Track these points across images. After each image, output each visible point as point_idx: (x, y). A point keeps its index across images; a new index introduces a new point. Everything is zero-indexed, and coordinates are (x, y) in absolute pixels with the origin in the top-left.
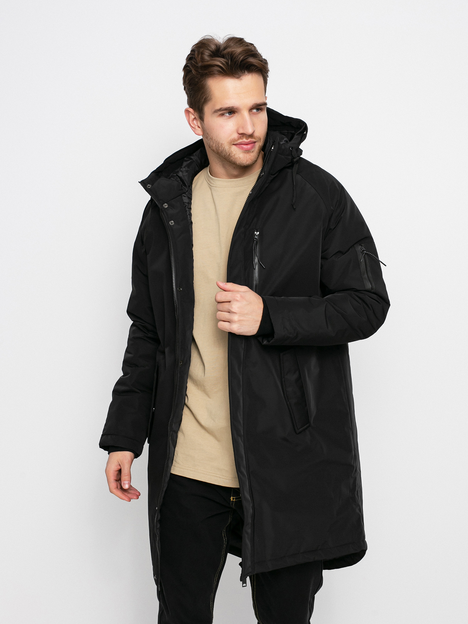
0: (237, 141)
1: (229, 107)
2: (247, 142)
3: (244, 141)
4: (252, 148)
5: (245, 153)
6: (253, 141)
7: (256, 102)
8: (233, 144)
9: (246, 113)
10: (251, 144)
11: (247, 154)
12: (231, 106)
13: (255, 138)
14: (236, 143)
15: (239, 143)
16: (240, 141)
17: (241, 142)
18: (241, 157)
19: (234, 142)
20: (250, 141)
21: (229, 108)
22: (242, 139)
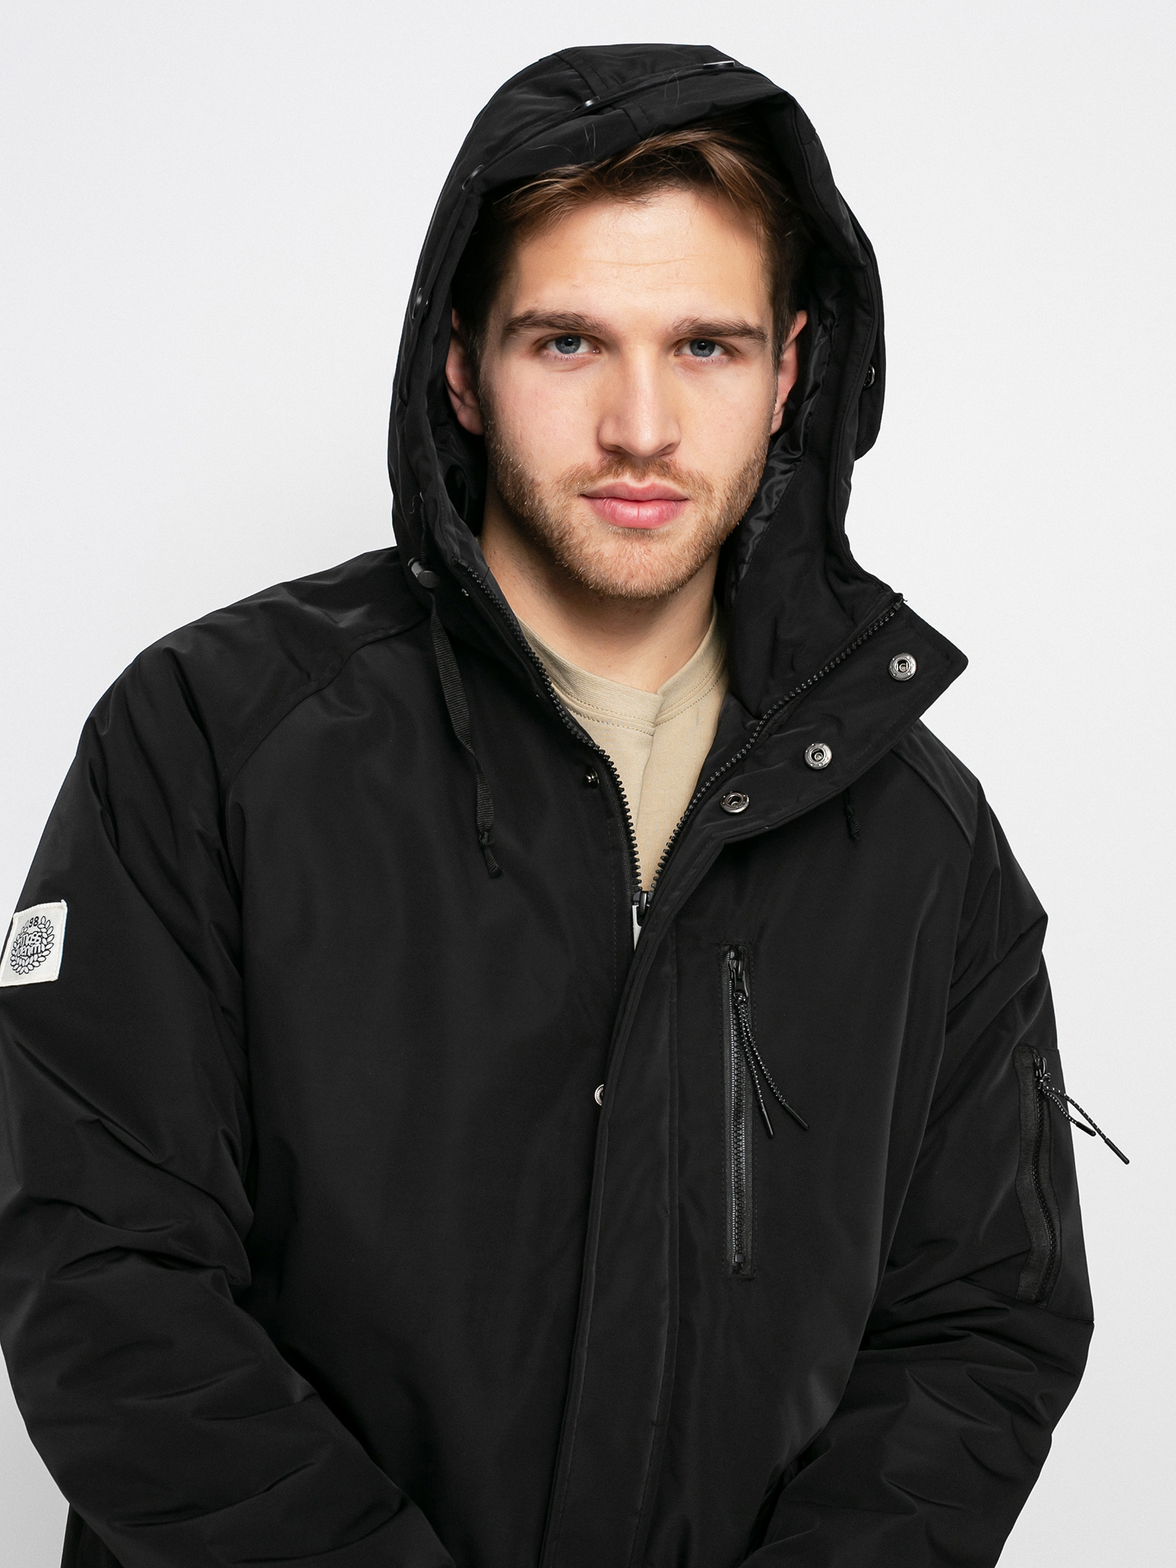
0: (593, 479)
1: (560, 312)
2: (638, 491)
3: (626, 486)
4: (662, 519)
5: (626, 537)
6: (669, 490)
7: (696, 315)
8: (583, 496)
9: (643, 357)
10: (658, 503)
11: (637, 545)
12: (574, 311)
13: (677, 478)
14: (590, 487)
15: (605, 489)
16: (607, 482)
17: (613, 487)
18: (606, 555)
19: (583, 483)
20: (653, 487)
21: (562, 316)
22: (617, 475)
